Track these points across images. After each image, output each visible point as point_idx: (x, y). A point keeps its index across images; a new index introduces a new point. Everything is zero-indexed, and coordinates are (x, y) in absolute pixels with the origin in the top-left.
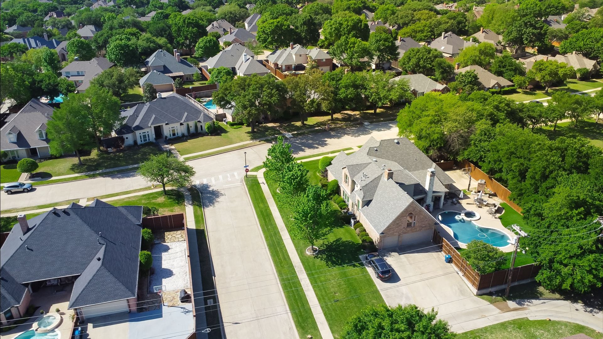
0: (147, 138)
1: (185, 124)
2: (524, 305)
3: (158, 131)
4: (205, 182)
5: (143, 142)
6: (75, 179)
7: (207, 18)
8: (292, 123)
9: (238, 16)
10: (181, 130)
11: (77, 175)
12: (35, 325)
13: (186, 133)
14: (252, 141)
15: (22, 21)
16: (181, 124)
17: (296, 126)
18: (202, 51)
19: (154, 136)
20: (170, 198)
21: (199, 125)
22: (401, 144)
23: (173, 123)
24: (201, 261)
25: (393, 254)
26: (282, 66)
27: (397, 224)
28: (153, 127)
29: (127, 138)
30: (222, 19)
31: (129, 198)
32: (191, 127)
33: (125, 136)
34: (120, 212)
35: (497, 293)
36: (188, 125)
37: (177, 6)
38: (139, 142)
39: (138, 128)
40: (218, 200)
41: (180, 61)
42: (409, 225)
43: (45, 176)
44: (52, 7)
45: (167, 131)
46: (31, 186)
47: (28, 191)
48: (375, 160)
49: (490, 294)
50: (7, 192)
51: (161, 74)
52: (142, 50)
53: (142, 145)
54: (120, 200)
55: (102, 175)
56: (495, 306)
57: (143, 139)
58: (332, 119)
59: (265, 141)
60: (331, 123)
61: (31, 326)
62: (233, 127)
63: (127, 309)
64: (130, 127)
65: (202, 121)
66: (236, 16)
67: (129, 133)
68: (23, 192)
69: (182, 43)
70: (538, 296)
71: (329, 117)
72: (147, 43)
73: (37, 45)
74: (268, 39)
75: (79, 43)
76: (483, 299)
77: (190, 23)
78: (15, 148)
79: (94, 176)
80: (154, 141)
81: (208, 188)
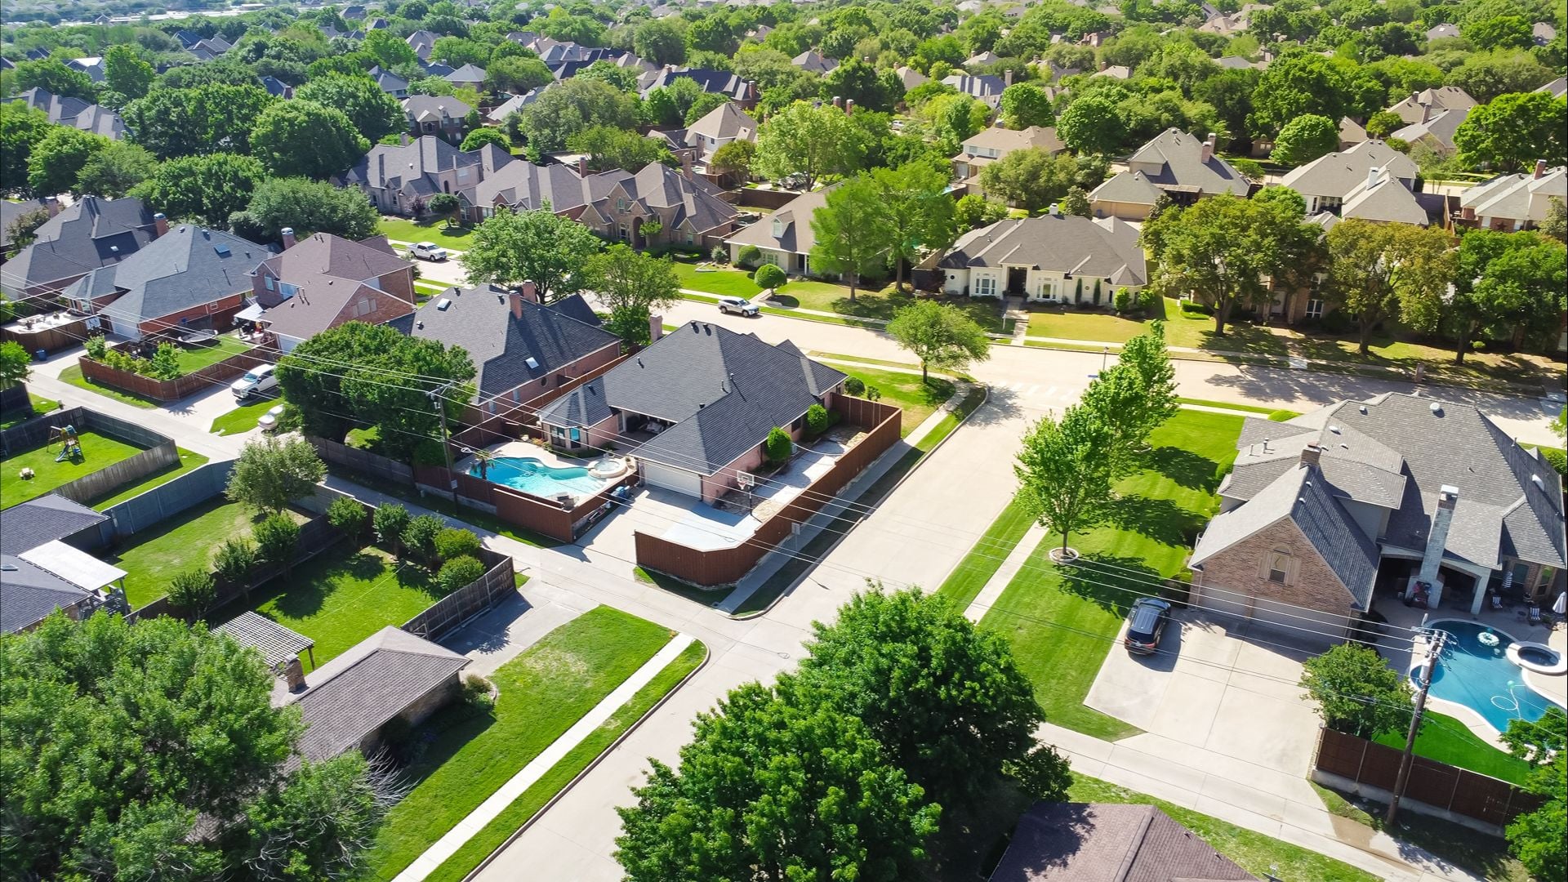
0: (990, 288)
1: (1075, 278)
2: (1417, 861)
3: (1017, 279)
4: (1014, 388)
5: (980, 294)
6: (826, 320)
7: (1413, 77)
8: (1339, 342)
9: (1506, 80)
10: (1063, 290)
11: (834, 315)
12: (592, 464)
13: (1072, 300)
14: (1197, 351)
15: (1004, 46)
16: (1067, 277)
17: (1343, 350)
18: (1287, 149)
19: (1004, 287)
20: (926, 391)
21: (1105, 289)
22: (1446, 418)
23: (1049, 269)
24: (868, 491)
25: (1216, 628)
26: (1481, 218)
27: (1244, 561)
28: (1006, 266)
29: (953, 277)
30: (1457, 85)
31: (867, 369)
32: (1087, 288)
33: (949, 272)
34: (800, 367)
35: (1370, 806)
36: (1080, 281)
37: (1380, 44)
38: (972, 292)
39: (980, 262)
40: (1004, 421)
41: (1207, 160)
42: (1277, 577)
43: (791, 302)
44: (1098, 23)
45: (1033, 285)
46: (756, 310)
47: (749, 316)
48: (1335, 429)
49: (1353, 798)
50: (722, 307)
51: (1143, 181)
52: (1138, 123)
53: (975, 299)
54: (852, 368)
55: (867, 326)
56: (1332, 820)
57: (980, 288)
58: (1459, 361)
59: (1226, 357)
60: (1446, 369)
61: (586, 464)
62: (1187, 314)
63: (698, 494)
64: (967, 258)
65: (1114, 281)
66: (1500, 81)
67: (957, 267)
68: (741, 315)
69: (1263, 124)
70: (1486, 873)
71: (1453, 355)
72: (1158, 109)
73: (982, 93)
74: (1483, 141)
75: (1024, 92)
76: (1321, 795)
77: (1301, 79)
78: (776, 247)
79: (853, 324)
80: (1001, 297)
81: (1010, 398)
